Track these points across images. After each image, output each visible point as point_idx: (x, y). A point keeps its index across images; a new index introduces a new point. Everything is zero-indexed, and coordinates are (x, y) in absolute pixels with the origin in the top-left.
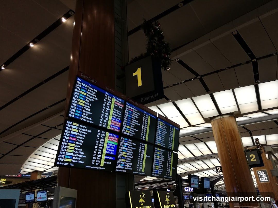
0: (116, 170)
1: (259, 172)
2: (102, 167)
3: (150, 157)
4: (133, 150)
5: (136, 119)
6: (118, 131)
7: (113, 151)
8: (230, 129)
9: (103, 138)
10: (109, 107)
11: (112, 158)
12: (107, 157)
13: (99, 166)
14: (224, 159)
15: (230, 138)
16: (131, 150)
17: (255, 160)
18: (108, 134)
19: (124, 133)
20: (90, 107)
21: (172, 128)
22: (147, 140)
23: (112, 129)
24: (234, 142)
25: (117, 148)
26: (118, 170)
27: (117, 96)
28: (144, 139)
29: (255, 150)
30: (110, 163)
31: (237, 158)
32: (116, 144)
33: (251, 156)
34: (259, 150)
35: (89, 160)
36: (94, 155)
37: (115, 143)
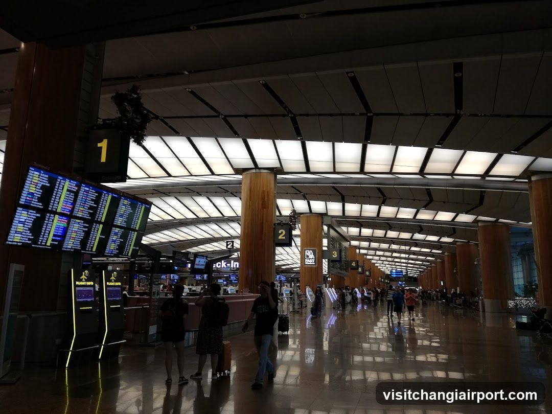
0: (63, 249)
1: (306, 251)
2: (48, 246)
3: (104, 237)
4: (84, 231)
5: (92, 200)
6: (69, 213)
7: (61, 232)
8: (264, 191)
9: (51, 220)
10: (61, 189)
11: (59, 239)
12: (55, 238)
13: (45, 245)
14: (246, 231)
15: (260, 203)
16: (82, 231)
17: (284, 238)
18: (57, 216)
19: (76, 215)
20: (40, 193)
21: (141, 206)
22: (103, 220)
23: (63, 212)
24: (264, 209)
25: (66, 230)
26: (65, 249)
27: (71, 179)
28: (99, 220)
29: (287, 224)
30: (57, 243)
31: (262, 231)
32: (66, 226)
33: (280, 232)
34: (291, 225)
35: (35, 240)
36: (41, 236)
37: (63, 224)
